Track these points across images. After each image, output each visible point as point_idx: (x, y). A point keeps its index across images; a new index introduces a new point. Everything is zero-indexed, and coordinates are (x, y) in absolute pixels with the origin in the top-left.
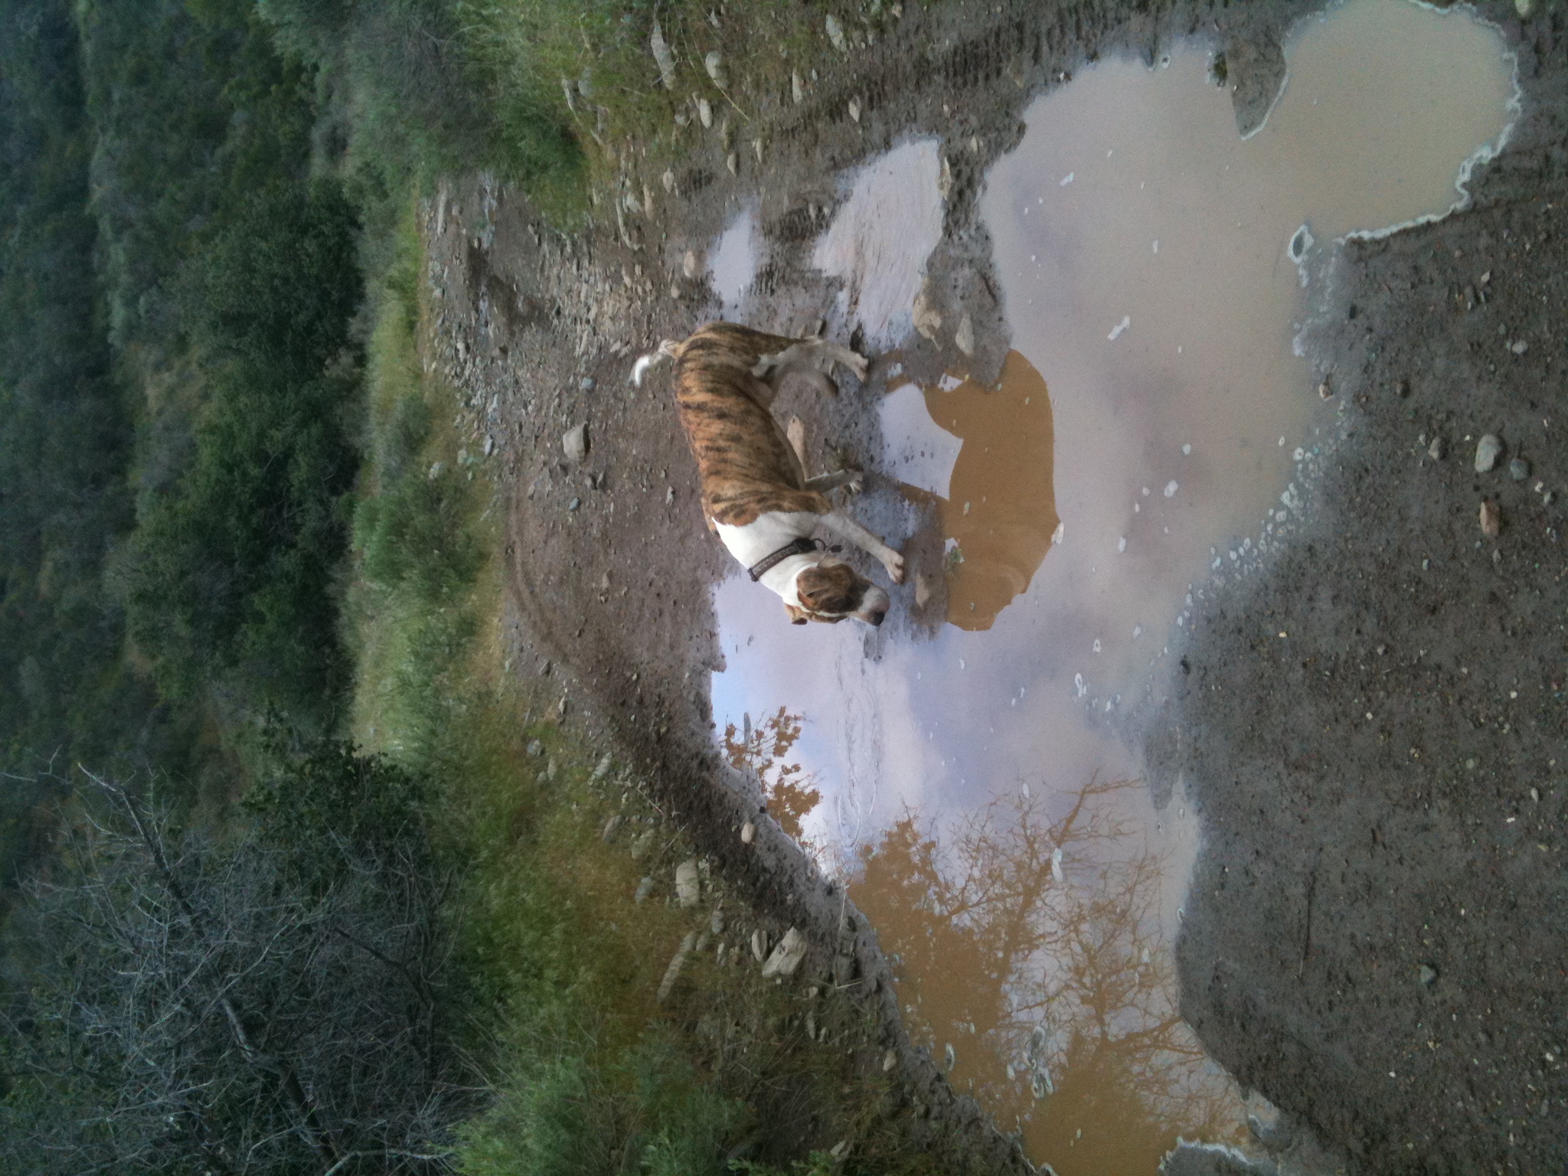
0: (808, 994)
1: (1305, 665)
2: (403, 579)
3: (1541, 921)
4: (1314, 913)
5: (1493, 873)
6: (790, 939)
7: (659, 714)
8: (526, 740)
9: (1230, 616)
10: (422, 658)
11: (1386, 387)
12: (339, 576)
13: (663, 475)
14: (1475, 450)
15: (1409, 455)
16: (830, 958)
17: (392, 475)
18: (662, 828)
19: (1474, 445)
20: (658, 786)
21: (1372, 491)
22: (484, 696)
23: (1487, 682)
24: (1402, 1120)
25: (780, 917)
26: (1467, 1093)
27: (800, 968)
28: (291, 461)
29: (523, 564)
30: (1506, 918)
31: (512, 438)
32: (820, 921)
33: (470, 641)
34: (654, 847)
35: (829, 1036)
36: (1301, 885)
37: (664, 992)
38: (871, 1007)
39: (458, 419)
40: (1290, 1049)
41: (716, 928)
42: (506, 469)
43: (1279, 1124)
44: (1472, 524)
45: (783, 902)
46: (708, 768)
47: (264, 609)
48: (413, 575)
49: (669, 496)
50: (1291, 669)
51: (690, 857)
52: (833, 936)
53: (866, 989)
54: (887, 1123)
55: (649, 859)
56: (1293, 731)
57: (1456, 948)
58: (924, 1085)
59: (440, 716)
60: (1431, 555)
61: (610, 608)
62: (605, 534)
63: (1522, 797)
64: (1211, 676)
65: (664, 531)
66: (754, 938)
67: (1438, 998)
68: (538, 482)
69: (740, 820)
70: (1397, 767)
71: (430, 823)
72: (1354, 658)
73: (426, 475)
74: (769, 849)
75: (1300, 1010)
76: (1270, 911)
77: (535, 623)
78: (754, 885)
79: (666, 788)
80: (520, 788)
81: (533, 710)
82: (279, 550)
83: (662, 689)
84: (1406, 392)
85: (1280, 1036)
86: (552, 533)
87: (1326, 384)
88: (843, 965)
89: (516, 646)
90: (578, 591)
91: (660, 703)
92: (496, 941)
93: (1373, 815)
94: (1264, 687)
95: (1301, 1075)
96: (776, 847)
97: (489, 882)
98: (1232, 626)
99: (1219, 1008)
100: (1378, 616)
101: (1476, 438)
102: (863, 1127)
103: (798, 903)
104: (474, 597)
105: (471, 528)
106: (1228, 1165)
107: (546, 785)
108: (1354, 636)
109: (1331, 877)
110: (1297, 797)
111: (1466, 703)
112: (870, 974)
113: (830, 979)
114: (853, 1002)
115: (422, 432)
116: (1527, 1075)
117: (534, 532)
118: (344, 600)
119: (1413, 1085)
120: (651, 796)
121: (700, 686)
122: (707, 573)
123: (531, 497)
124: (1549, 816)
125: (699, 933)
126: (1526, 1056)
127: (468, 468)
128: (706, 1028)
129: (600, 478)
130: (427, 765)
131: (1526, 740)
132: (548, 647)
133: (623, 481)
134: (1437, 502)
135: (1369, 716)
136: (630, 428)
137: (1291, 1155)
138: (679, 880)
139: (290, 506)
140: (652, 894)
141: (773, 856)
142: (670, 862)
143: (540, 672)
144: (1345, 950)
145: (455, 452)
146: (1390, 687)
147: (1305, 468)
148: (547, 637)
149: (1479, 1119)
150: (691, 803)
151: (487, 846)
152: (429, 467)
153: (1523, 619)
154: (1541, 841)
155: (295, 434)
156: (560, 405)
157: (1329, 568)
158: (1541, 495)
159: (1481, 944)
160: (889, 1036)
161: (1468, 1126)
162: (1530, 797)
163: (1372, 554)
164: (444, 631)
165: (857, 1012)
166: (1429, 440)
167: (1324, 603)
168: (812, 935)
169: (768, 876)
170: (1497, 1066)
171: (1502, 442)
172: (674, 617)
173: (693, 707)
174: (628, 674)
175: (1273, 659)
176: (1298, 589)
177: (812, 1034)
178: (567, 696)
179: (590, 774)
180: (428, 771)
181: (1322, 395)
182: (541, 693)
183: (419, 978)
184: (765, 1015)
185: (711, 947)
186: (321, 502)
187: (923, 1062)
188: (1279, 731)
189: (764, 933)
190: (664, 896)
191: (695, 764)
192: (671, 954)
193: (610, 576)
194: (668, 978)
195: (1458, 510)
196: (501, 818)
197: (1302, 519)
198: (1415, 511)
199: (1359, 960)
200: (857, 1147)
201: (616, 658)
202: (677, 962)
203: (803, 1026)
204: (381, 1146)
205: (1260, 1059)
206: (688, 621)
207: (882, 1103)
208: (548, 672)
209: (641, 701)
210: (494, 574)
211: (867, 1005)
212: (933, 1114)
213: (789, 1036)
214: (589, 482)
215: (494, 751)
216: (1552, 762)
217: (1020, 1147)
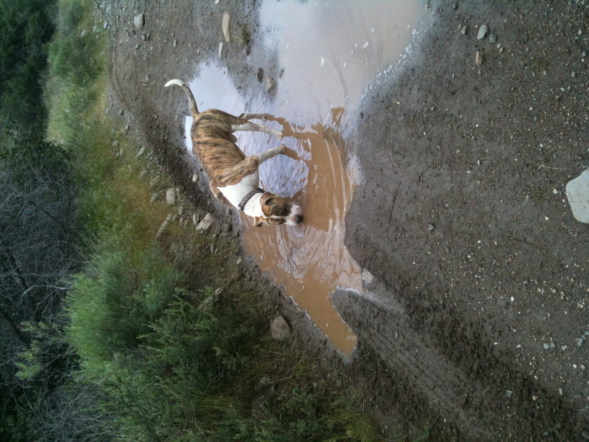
0: (212, 237)
1: (404, 115)
2: (67, 75)
3: (473, 209)
4: (395, 207)
5: (460, 191)
6: (207, 217)
7: (164, 132)
8: (112, 140)
9: (380, 96)
10: (73, 107)
11: (450, 6)
12: (43, 76)
13: (173, 35)
14: (478, 31)
15: (454, 33)
16: (221, 224)
17: (66, 34)
18: (163, 175)
19: (478, 29)
20: (162, 159)
21: (438, 47)
22: (97, 123)
23: (468, 121)
24: (415, 279)
25: (204, 209)
26: (439, 269)
27: (210, 227)
28: (26, 27)
29: (116, 71)
30: (462, 208)
31: (115, 22)
32: (219, 211)
33: (93, 102)
34: (159, 182)
35: (218, 251)
36: (391, 197)
37: (158, 234)
38: (235, 242)
39: (94, 13)
40: (379, 254)
41: (180, 212)
42: (112, 35)
43: (373, 281)
44: (472, 60)
45: (206, 204)
46: (182, 154)
47: (12, 87)
48: (71, 74)
49: (175, 44)
50: (400, 116)
51: (172, 187)
52: (223, 216)
53: (233, 236)
54: (236, 282)
55: (157, 187)
56: (397, 139)
57: (442, 218)
58: (251, 269)
59: (79, 129)
60: (456, 73)
61: (149, 89)
62: (148, 59)
63: (474, 163)
64: (371, 119)
65: (172, 58)
66: (194, 216)
67: (434, 236)
68: (124, 39)
69: (193, 173)
70: (432, 153)
71: (72, 168)
72: (422, 112)
73: (80, 34)
74: (203, 184)
75: (385, 241)
76: (379, 206)
77: (119, 95)
78: (196, 197)
79: (165, 160)
80: (108, 158)
81: (115, 129)
82: (19, 63)
83: (166, 122)
84: (457, 8)
85: (377, 250)
86: (128, 58)
87: (428, 4)
88: (226, 226)
89: (111, 104)
90: (136, 83)
91: (165, 128)
92: (95, 213)
93: (420, 171)
94: (389, 123)
95: (382, 263)
96: (205, 184)
97: (94, 191)
98: (380, 100)
99: (357, 240)
100: (434, 96)
101: (479, 26)
102: (227, 283)
103: (212, 205)
104: (95, 85)
105: (96, 58)
106: (353, 295)
107: (118, 158)
108: (424, 104)
109: (403, 193)
110: (394, 164)
111: (460, 129)
112: (236, 230)
113: (221, 232)
114: (228, 240)
115: (79, 17)
116: (461, 263)
117: (121, 58)
118: (45, 86)
119: (420, 267)
120: (159, 163)
121: (181, 121)
122: (188, 76)
123: (121, 45)
124: (482, 170)
125: (174, 214)
126: (461, 257)
127: (97, 34)
128: (173, 248)
129: (148, 35)
130: (72, 146)
131: (479, 143)
132: (123, 104)
133: (157, 37)
134: (461, 52)
135: (425, 133)
136: (161, 15)
137: (375, 291)
138: (167, 195)
139: (25, 45)
140: (157, 199)
141: (204, 187)
142: (165, 188)
143: (119, 114)
144: (404, 219)
145: (92, 26)
146: (433, 123)
147: (416, 37)
148: (123, 100)
149: (442, 278)
150: (175, 166)
151: (94, 178)
152: (81, 31)
153: (485, 97)
154: (478, 180)
155: (28, 15)
156: (134, 6)
157: (419, 77)
158: (499, 49)
159: (451, 217)
160: (240, 252)
161: (437, 281)
162: (477, 164)
163: (435, 72)
164: (82, 97)
165: (229, 243)
166: (462, 27)
167: (415, 91)
168: (216, 216)
169: (201, 194)
170: (451, 260)
171: (488, 28)
172: (173, 93)
173: (178, 130)
174: (154, 116)
175: (394, 112)
176: (406, 85)
177: (212, 251)
178: (129, 124)
179: (136, 154)
180: (73, 149)
181: (426, 8)
182: (119, 121)
183: (64, 225)
184: (196, 243)
185: (178, 219)
186: (38, 45)
187: (251, 261)
188: (392, 139)
189: (198, 215)
190: (161, 200)
191: (177, 152)
192: (162, 221)
193: (149, 76)
194: (161, 229)
195: (468, 55)
196: (100, 169)
197: (412, 58)
198: (453, 55)
199: (408, 223)
200: (224, 290)
201: (149, 109)
202: (165, 223)
203: (209, 248)
204: (46, 284)
205: (369, 257)
206: (178, 96)
207: (234, 275)
208: (122, 114)
209: (158, 127)
210: (104, 76)
211: (233, 241)
212: (253, 279)
213: (204, 251)
214: (143, 37)
215: (99, 143)
216: (487, 151)
217: (282, 290)
